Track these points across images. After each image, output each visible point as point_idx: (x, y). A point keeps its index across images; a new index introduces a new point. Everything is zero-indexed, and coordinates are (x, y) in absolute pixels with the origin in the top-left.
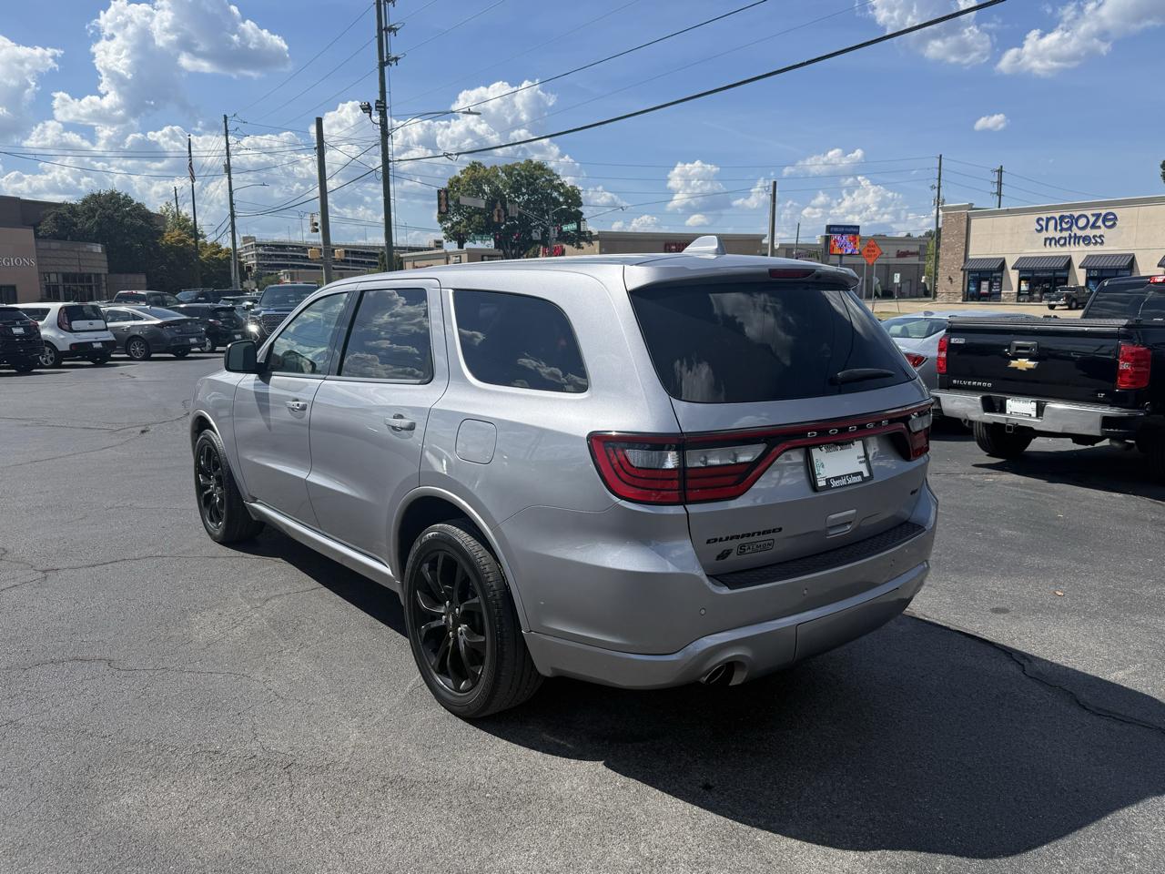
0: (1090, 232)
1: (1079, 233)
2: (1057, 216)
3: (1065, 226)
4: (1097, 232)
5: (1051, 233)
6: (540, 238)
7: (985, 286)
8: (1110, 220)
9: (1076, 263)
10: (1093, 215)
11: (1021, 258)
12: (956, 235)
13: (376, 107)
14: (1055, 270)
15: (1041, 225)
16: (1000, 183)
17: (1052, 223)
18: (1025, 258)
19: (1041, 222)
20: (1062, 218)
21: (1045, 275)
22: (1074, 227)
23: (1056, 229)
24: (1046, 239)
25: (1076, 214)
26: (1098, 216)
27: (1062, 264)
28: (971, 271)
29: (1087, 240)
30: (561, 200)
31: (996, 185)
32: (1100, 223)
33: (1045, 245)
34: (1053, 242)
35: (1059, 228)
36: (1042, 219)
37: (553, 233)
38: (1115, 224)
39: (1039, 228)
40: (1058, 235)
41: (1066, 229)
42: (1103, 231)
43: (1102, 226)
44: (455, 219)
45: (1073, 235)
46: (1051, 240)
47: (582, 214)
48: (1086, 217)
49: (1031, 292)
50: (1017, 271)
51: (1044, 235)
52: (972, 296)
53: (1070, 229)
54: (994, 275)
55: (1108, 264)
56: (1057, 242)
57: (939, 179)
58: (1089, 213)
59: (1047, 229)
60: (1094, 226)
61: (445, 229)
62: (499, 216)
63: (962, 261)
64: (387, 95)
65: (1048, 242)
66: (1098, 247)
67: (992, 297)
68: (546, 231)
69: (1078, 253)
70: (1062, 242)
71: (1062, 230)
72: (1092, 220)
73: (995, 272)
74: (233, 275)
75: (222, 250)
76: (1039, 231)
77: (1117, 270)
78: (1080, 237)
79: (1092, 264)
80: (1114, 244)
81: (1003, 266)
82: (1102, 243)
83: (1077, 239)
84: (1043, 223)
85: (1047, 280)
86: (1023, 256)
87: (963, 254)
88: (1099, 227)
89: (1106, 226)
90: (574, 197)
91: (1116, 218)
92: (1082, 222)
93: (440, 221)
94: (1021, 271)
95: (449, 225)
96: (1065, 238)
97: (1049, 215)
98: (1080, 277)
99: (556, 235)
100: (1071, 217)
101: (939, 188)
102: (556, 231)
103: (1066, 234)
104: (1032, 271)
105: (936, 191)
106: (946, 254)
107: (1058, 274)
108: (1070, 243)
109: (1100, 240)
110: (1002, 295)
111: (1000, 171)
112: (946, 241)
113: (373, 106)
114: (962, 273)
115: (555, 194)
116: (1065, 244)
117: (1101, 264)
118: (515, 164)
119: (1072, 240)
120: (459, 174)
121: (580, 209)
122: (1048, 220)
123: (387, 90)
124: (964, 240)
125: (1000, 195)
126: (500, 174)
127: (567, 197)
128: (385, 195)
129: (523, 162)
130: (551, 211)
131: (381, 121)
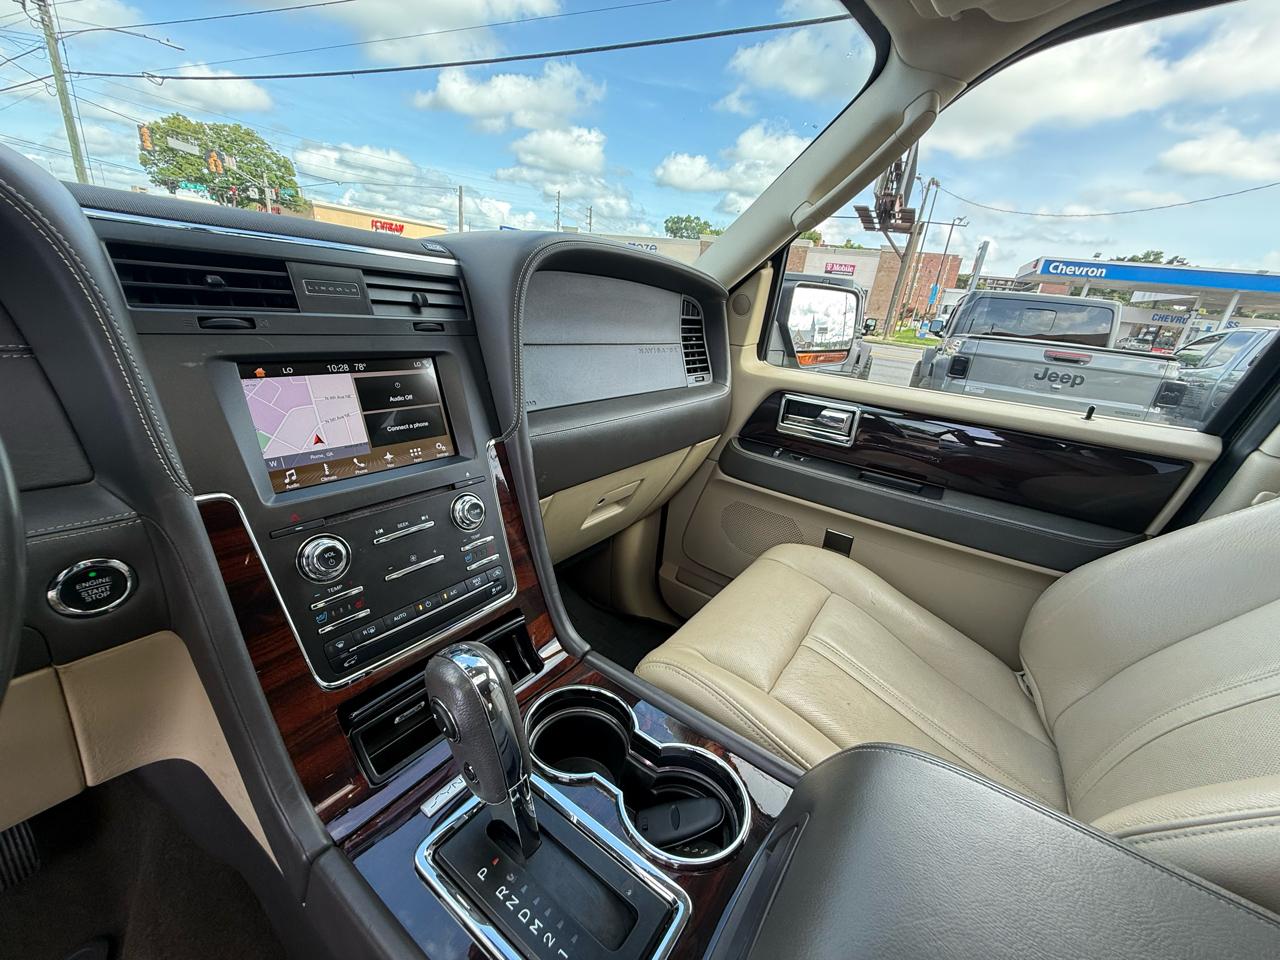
6: (257, 197)
30: (275, 167)
37: (270, 194)
44: (161, 165)
47: (296, 183)
61: (150, 173)
62: (216, 166)
68: (262, 192)
72: (644, 247)
90: (286, 166)
91: (656, 248)
93: (144, 163)
95: (155, 169)
99: (275, 197)
102: (274, 194)
115: (268, 161)
118: (225, 126)
120: (160, 121)
121: (293, 178)
126: (208, 131)
127: (280, 167)
128: (65, 111)
129: (232, 125)
130: (265, 175)
131: (43, 20)
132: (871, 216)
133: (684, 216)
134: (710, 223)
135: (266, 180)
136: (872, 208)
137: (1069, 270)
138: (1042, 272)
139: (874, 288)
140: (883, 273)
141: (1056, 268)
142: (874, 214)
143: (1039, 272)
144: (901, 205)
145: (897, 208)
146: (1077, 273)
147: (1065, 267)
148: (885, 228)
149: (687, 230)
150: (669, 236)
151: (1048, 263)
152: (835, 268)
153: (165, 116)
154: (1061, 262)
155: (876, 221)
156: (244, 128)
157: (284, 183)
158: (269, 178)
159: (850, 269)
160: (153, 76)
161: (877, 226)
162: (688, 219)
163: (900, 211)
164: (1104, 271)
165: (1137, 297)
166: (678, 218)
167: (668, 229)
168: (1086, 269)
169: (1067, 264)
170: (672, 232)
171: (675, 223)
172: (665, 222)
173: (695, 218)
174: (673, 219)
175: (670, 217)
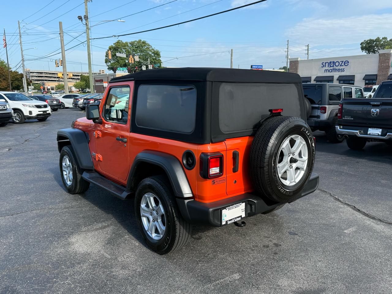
1: (337, 68)
5: (327, 68)
6: (145, 69)
9: (335, 78)
10: (341, 61)
12: (294, 69)
13: (84, 18)
14: (328, 81)
17: (327, 64)
19: (323, 64)
20: (330, 62)
22: (334, 66)
23: (328, 66)
24: (325, 70)
26: (343, 62)
27: (330, 78)
29: (339, 70)
30: (153, 55)
31: (307, 51)
32: (343, 64)
34: (328, 70)
35: (329, 66)
36: (324, 63)
38: (348, 64)
39: (323, 66)
40: (329, 68)
41: (332, 66)
42: (344, 67)
43: (344, 65)
44: (112, 62)
45: (334, 69)
46: (327, 70)
47: (161, 61)
50: (316, 81)
51: (324, 68)
53: (333, 66)
55: (347, 78)
56: (329, 71)
57: (288, 48)
58: (339, 61)
59: (325, 66)
60: (341, 66)
61: (108, 65)
62: (131, 60)
64: (88, 13)
65: (326, 71)
66: (343, 73)
69: (336, 75)
70: (330, 71)
71: (331, 66)
72: (341, 63)
73: (308, 82)
74: (24, 84)
75: (19, 74)
77: (349, 81)
78: (336, 69)
79: (341, 79)
80: (347, 72)
81: (310, 79)
83: (335, 70)
84: (324, 64)
86: (317, 76)
90: (157, 54)
91: (348, 63)
92: (337, 64)
93: (106, 62)
95: (110, 64)
96: (332, 70)
100: (334, 62)
101: (288, 52)
102: (152, 67)
103: (332, 68)
104: (321, 81)
105: (287, 53)
108: (333, 72)
109: (343, 70)
111: (308, 46)
112: (291, 71)
113: (83, 17)
115: (150, 53)
116: (331, 72)
117: (344, 79)
118: (135, 41)
119: (334, 70)
120: (113, 45)
121: (160, 58)
122: (326, 63)
123: (88, 11)
124: (297, 71)
125: (308, 54)
126: (129, 45)
127: (155, 54)
128: (88, 52)
129: (138, 41)
130: (149, 59)
131: (86, 24)
133: (374, 38)
135: (149, 61)
149: (377, 47)
150: (364, 53)
153: (115, 42)
156: (142, 41)
157: (156, 61)
158: (150, 60)
160: (116, 36)
162: (378, 40)
166: (370, 40)
167: (362, 49)
170: (366, 49)
172: (361, 44)
173: (383, 38)
174: (367, 42)
175: (365, 41)
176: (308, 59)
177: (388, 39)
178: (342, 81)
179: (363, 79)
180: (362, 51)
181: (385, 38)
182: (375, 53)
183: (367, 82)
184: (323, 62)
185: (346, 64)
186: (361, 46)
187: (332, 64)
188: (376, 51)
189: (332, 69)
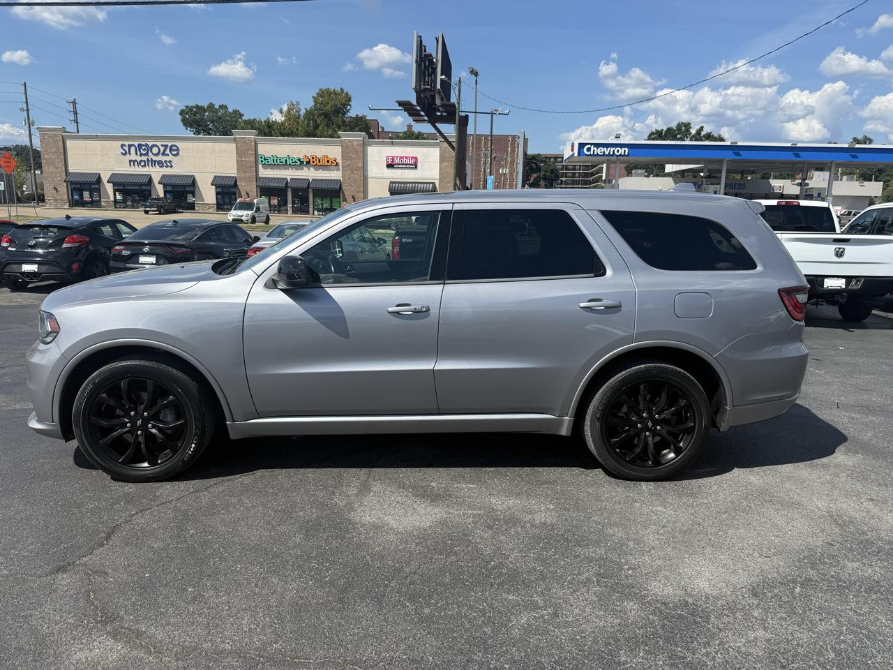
0: (160, 158)
1: (155, 158)
2: (136, 144)
3: (142, 152)
4: (168, 159)
5: (133, 157)
7: (86, 195)
8: (174, 150)
9: (156, 180)
10: (162, 145)
11: (113, 174)
12: (54, 152)
14: (141, 185)
15: (124, 150)
16: (75, 113)
17: (133, 149)
18: (116, 174)
19: (124, 147)
20: (140, 146)
21: (133, 188)
22: (150, 154)
23: (136, 154)
24: (130, 161)
25: (150, 144)
26: (166, 146)
27: (145, 180)
28: (72, 183)
29: (160, 163)
31: (72, 114)
32: (168, 152)
33: (130, 165)
34: (136, 163)
35: (139, 153)
36: (125, 145)
38: (178, 153)
39: (124, 152)
40: (139, 158)
41: (144, 155)
42: (170, 158)
43: (170, 154)
45: (150, 159)
46: (134, 161)
48: (157, 146)
49: (124, 201)
50: (111, 184)
51: (128, 157)
52: (77, 203)
53: (147, 154)
54: (93, 186)
55: (179, 182)
56: (139, 163)
57: (27, 103)
58: (159, 144)
59: (130, 153)
60: (164, 154)
63: (64, 174)
65: (132, 163)
66: (169, 169)
67: (95, 204)
69: (156, 173)
70: (143, 164)
71: (141, 155)
72: (162, 149)
73: (94, 184)
76: (124, 154)
77: (184, 186)
78: (155, 161)
79: (167, 181)
80: (180, 167)
81: (99, 180)
82: (171, 166)
83: (153, 162)
84: (127, 149)
85: (136, 192)
86: (114, 172)
87: (63, 168)
88: (168, 155)
89: (173, 155)
91: (178, 149)
92: (155, 150)
94: (115, 184)
96: (145, 161)
97: (130, 143)
98: (160, 191)
100: (147, 145)
101: (28, 111)
103: (144, 158)
104: (123, 184)
105: (25, 113)
106: (49, 168)
107: (143, 187)
108: (148, 166)
109: (169, 164)
110: (102, 203)
111: (74, 103)
112: (46, 156)
114: (65, 184)
116: (145, 165)
117: (173, 181)
119: (150, 163)
122: (130, 146)
124: (63, 157)
125: (77, 123)
132: (416, 110)
133: (205, 104)
134: (242, 111)
136: (414, 103)
137: (599, 151)
138: (579, 155)
139: (440, 180)
140: (445, 164)
141: (589, 150)
142: (418, 108)
143: (576, 155)
144: (442, 99)
145: (438, 102)
146: (607, 153)
147: (595, 149)
148: (433, 121)
149: (212, 122)
150: (189, 133)
151: (581, 146)
152: (397, 161)
154: (591, 144)
155: (423, 113)
159: (412, 162)
161: (426, 118)
162: (211, 106)
163: (443, 106)
164: (626, 149)
165: (669, 168)
166: (197, 107)
167: (186, 123)
168: (612, 149)
169: (597, 145)
170: (192, 125)
171: (196, 113)
172: (180, 114)
173: (220, 106)
174: (191, 110)
175: (186, 107)
176: (78, 132)
177: (230, 110)
178: (169, 185)
179: (212, 184)
180: (184, 128)
181: (224, 107)
182: (209, 134)
183: (219, 190)
184: (123, 143)
185: (174, 153)
186: (180, 116)
187: (144, 149)
188: (211, 129)
189: (146, 159)
